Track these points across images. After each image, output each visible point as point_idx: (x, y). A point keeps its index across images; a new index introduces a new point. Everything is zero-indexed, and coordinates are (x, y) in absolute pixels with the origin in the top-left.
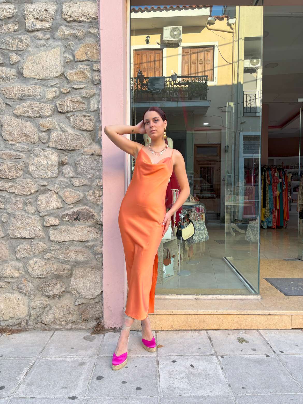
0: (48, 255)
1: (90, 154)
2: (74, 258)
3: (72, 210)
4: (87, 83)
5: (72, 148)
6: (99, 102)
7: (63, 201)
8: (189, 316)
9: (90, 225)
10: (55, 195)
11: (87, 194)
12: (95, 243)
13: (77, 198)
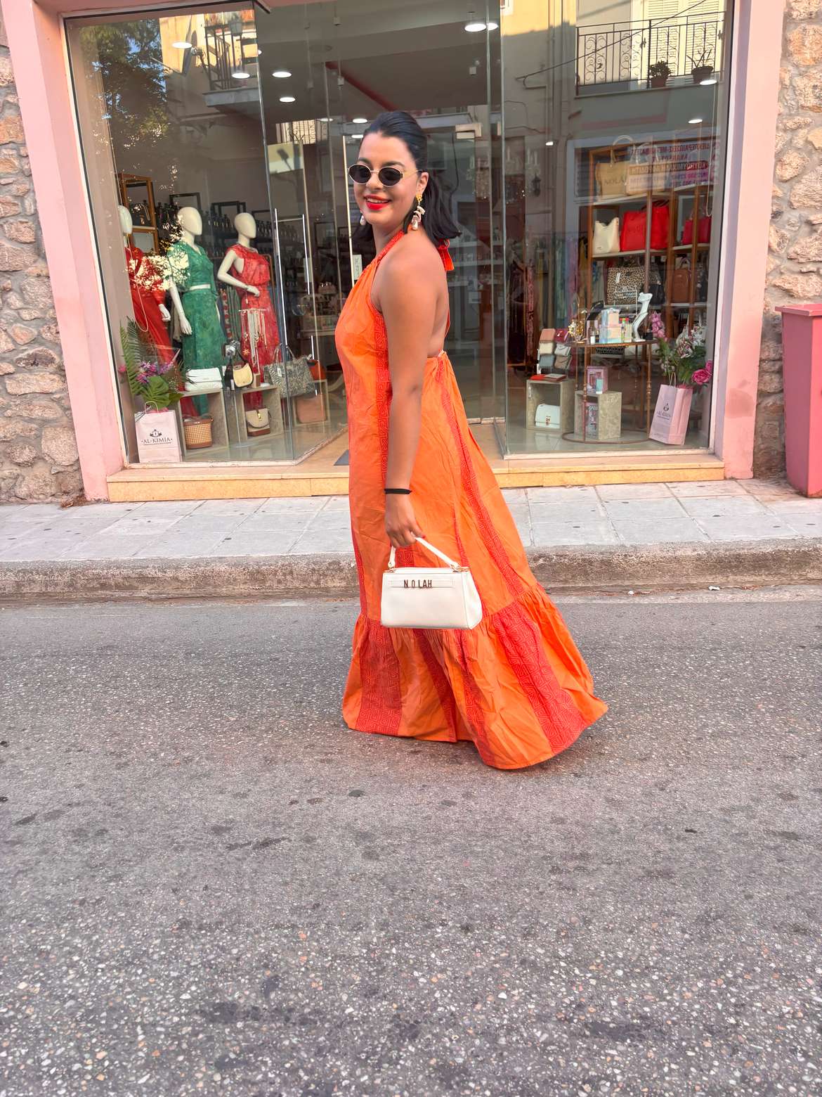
0: (9, 413)
1: (35, 275)
2: (40, 414)
3: (26, 353)
4: (17, 174)
5: (12, 269)
6: (35, 202)
7: (14, 341)
8: (185, 483)
9: (52, 371)
10: (3, 333)
11: (41, 330)
12: (62, 395)
13: (30, 337)
